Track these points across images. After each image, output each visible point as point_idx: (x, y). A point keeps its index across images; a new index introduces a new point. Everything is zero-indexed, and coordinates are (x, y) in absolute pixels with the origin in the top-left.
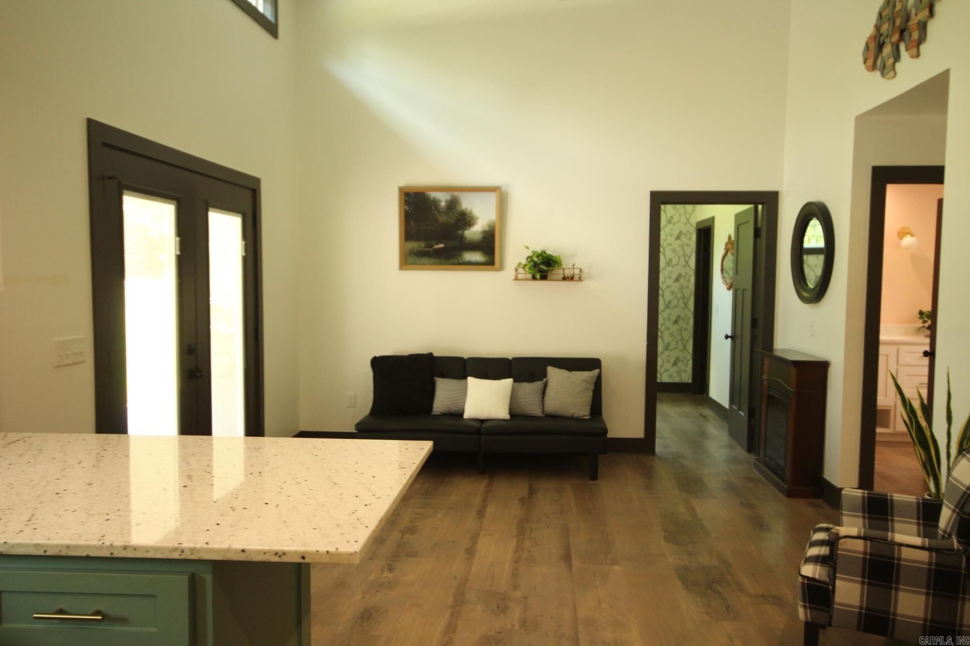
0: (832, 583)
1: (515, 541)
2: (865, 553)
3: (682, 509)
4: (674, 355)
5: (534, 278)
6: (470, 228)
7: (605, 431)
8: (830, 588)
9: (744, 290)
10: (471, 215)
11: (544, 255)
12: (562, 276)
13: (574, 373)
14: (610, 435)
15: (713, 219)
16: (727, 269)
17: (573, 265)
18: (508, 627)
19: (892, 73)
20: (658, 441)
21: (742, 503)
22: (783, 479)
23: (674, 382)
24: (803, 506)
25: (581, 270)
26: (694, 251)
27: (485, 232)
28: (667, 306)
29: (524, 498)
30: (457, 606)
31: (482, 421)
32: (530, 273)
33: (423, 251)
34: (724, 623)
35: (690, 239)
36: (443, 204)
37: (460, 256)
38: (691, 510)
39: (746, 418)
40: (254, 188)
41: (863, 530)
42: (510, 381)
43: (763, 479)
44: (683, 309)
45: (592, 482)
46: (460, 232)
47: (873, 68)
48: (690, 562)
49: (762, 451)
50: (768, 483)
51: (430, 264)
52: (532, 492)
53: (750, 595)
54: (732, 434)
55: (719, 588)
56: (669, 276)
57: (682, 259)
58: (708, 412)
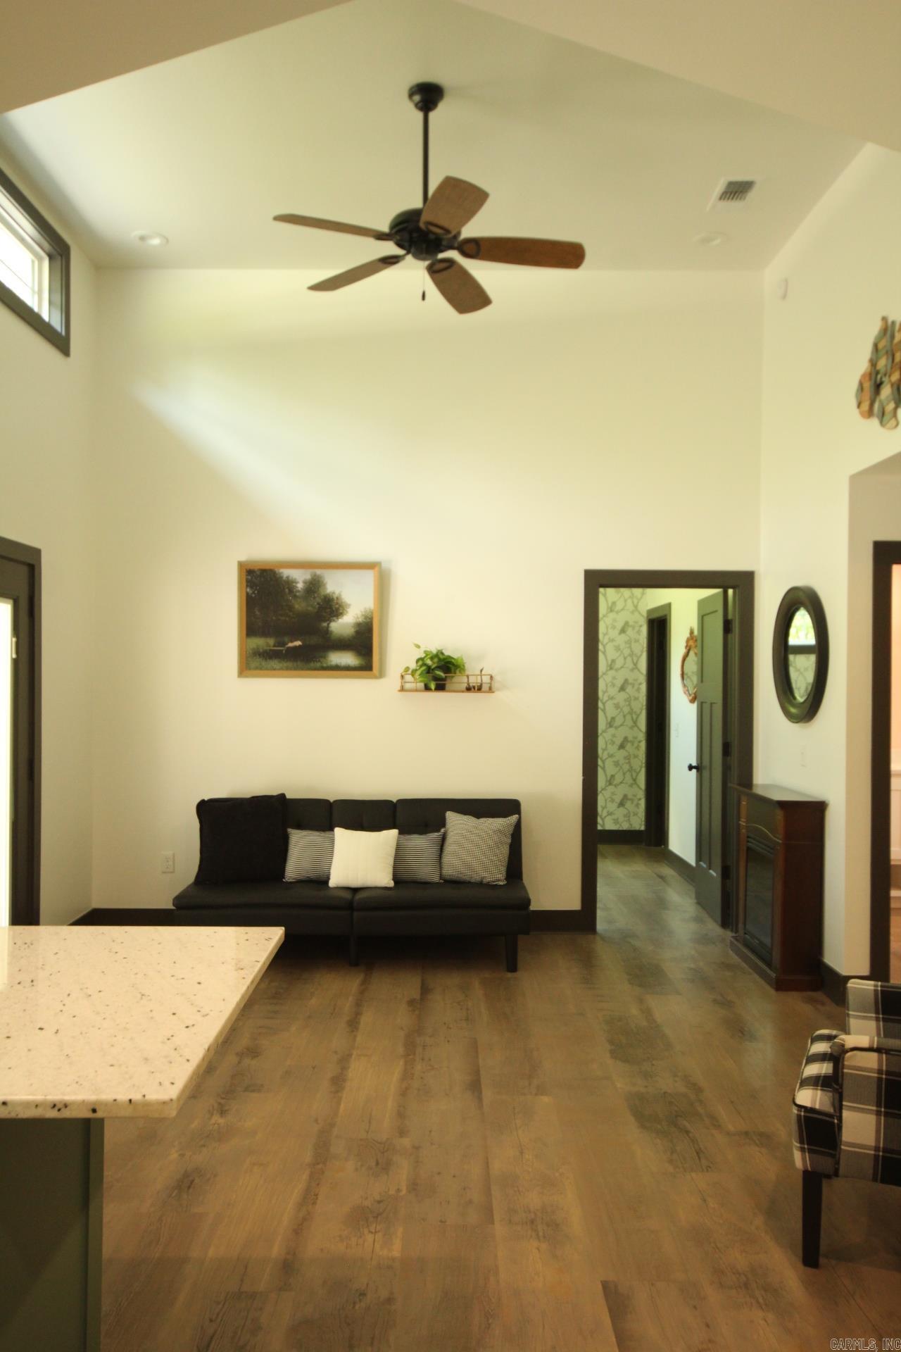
0: (838, 1114)
1: (402, 1062)
2: (880, 1071)
3: (634, 1011)
4: (620, 792)
5: (427, 688)
6: (338, 619)
7: (528, 902)
8: (836, 1121)
9: (711, 704)
10: (340, 602)
11: (441, 657)
12: (466, 685)
13: (482, 820)
14: (533, 907)
15: (669, 605)
16: (690, 674)
17: (481, 671)
18: (392, 1192)
19: (893, 422)
20: (599, 913)
21: (715, 1001)
22: (769, 965)
23: (621, 829)
24: (796, 1002)
25: (491, 677)
26: (645, 649)
27: (358, 625)
28: (610, 724)
29: (415, 999)
30: (318, 1164)
31: (355, 890)
32: (421, 682)
33: (270, 650)
34: (693, 1175)
35: (639, 632)
36: (300, 586)
37: (325, 657)
38: (647, 1012)
39: (719, 880)
40: (31, 562)
41: (876, 1038)
42: (394, 832)
43: (744, 965)
44: (632, 728)
45: (509, 975)
46: (325, 624)
47: (870, 413)
48: (646, 1087)
49: (741, 926)
50: (751, 971)
51: (281, 669)
52: (425, 990)
53: (728, 1133)
54: (701, 901)
55: (687, 1124)
56: (612, 683)
57: (629, 660)
58: (667, 871)
